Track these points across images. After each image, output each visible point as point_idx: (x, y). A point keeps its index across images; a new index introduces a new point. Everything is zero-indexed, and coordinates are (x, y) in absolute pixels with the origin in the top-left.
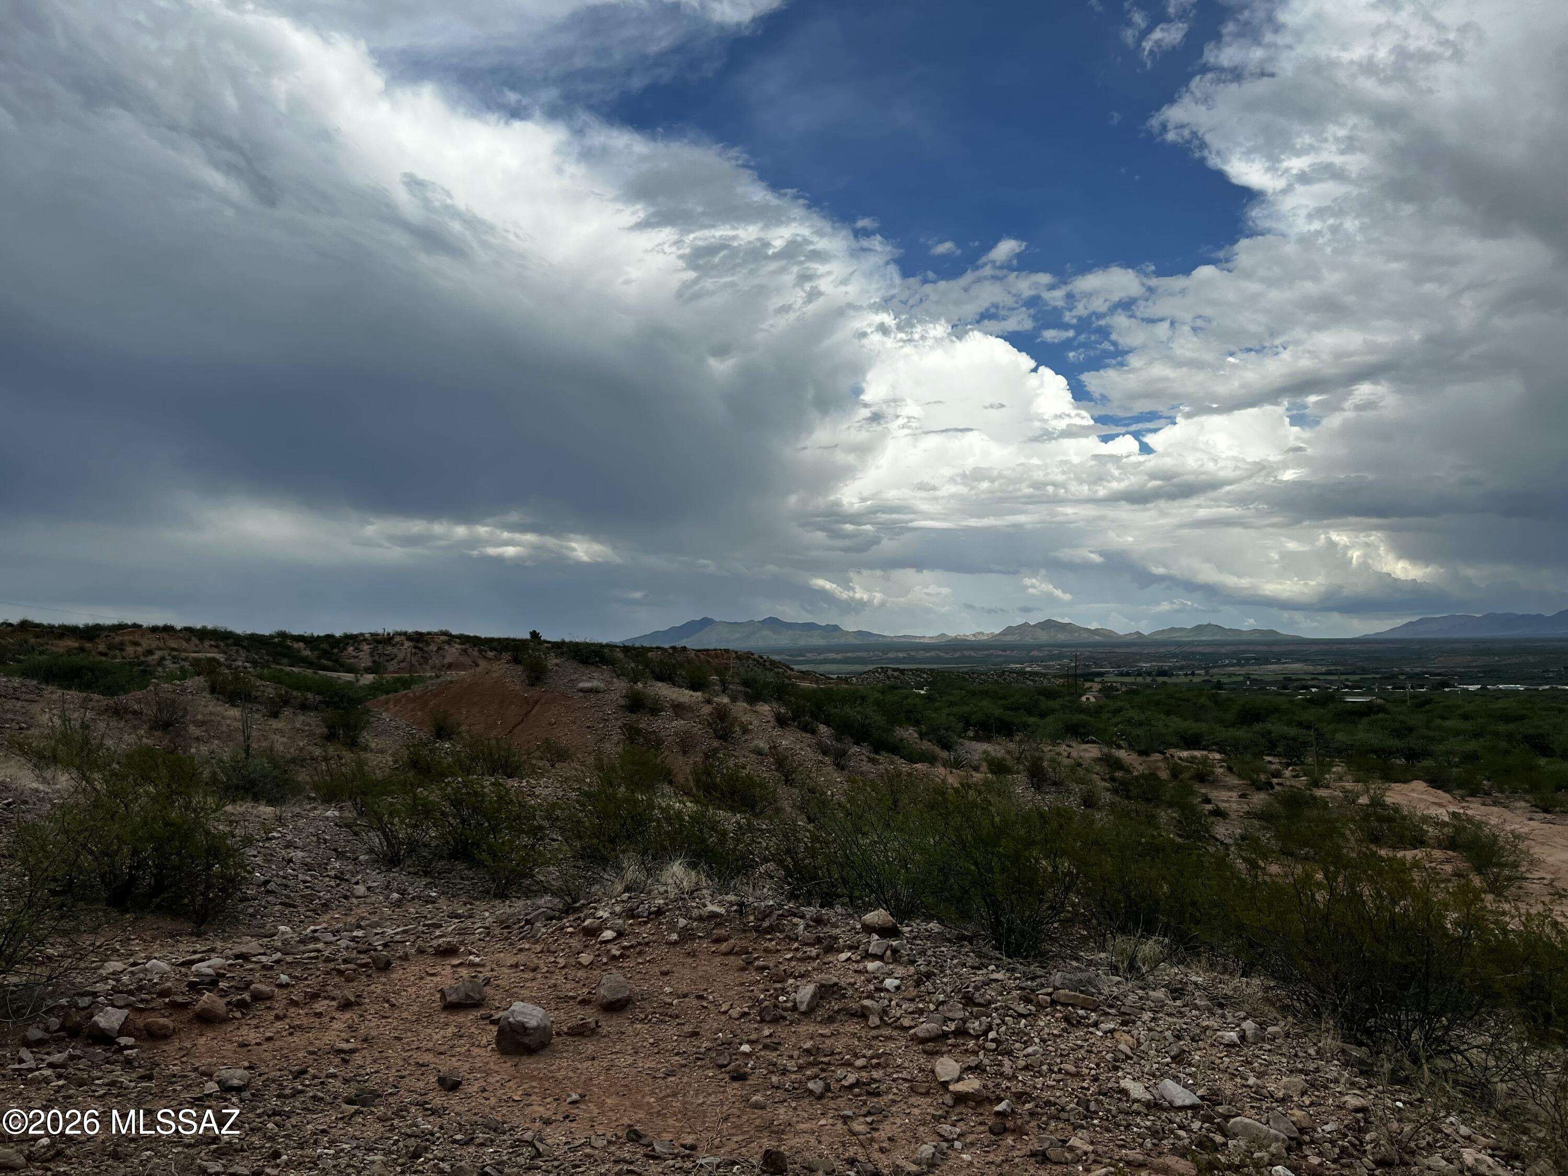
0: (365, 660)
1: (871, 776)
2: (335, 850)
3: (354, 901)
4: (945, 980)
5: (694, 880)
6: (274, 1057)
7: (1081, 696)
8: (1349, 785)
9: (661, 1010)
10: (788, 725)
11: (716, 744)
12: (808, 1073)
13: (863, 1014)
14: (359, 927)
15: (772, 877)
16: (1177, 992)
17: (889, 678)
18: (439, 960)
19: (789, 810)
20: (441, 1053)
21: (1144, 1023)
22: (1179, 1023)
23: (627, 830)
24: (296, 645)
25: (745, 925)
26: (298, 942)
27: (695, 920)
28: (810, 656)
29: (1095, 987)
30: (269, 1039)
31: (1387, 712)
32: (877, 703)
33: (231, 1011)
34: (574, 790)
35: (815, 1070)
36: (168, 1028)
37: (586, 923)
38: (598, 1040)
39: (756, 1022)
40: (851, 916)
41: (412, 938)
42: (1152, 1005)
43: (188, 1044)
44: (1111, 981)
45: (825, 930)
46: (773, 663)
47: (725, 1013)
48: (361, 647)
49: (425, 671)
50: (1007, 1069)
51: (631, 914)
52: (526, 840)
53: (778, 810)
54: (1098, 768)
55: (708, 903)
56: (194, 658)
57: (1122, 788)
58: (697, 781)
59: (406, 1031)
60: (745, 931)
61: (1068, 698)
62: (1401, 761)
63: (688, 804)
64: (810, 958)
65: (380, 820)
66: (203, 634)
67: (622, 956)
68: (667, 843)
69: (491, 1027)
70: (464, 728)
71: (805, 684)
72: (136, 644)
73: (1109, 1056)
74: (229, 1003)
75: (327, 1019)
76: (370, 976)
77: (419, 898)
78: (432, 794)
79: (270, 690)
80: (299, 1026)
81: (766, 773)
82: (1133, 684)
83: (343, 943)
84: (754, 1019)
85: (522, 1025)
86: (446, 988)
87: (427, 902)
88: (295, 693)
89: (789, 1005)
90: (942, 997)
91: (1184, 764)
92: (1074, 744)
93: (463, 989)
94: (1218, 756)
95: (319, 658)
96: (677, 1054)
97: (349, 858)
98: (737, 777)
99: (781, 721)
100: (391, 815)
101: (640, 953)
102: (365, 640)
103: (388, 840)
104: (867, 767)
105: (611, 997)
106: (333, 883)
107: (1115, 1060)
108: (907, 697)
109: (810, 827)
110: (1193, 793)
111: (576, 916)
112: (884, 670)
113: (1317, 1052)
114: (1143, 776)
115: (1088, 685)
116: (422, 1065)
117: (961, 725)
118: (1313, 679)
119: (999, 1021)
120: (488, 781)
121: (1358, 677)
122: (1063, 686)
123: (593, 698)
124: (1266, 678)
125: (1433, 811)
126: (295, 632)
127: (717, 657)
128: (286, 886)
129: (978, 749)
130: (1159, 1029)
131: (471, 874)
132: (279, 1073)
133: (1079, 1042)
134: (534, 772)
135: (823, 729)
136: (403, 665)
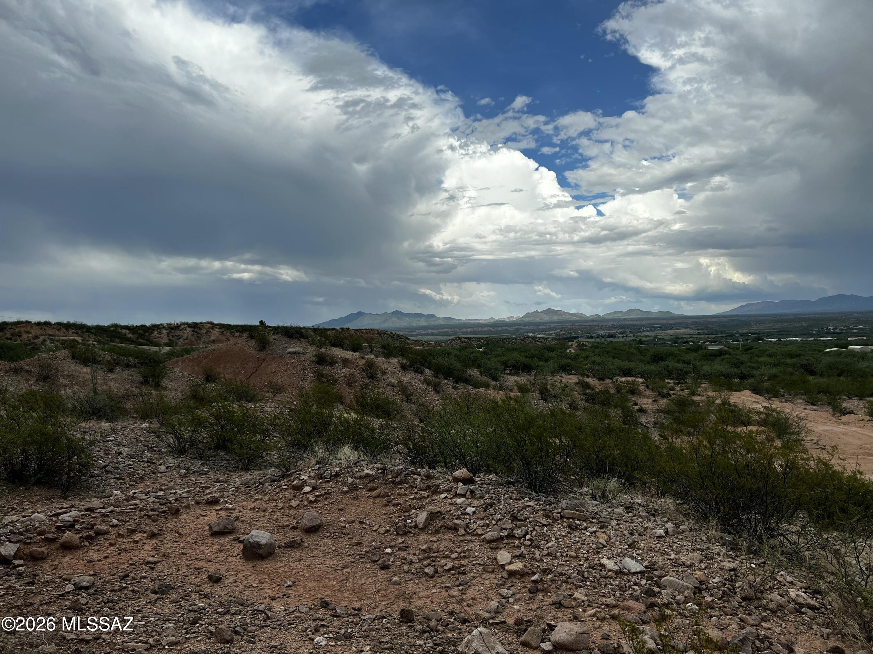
0: (165, 339)
1: (454, 396)
2: (147, 446)
3: (159, 475)
4: (501, 507)
5: (356, 456)
6: (109, 568)
7: (567, 349)
8: (711, 394)
9: (338, 531)
10: (407, 369)
11: (367, 381)
12: (425, 563)
13: (455, 528)
14: (161, 490)
15: (401, 453)
16: (629, 508)
17: (462, 343)
18: (208, 507)
19: (409, 416)
20: (209, 561)
21: (612, 527)
22: (632, 526)
23: (318, 430)
24: (123, 331)
25: (386, 481)
26: (125, 500)
27: (358, 478)
28: (419, 331)
29: (584, 507)
30: (106, 557)
31: (730, 354)
32: (456, 356)
33: (83, 542)
34: (287, 408)
35: (429, 561)
36: (44, 553)
37: (294, 483)
38: (302, 550)
39: (394, 535)
40: (446, 473)
41: (192, 495)
42: (616, 516)
43: (56, 562)
44: (593, 504)
45: (432, 481)
46: (398, 336)
47: (376, 531)
48: (162, 331)
49: (199, 344)
50: (537, 556)
51: (320, 477)
52: (259, 437)
53: (403, 416)
54: (577, 388)
55: (365, 469)
56: (63, 340)
57: (592, 399)
58: (357, 402)
59: (188, 549)
60: (386, 484)
61: (560, 351)
62: (737, 380)
63: (352, 414)
64: (424, 497)
65: (174, 428)
66: (68, 326)
67: (316, 501)
68: (340, 436)
69: (239, 544)
70: (222, 375)
71: (416, 347)
72: (28, 332)
73: (594, 546)
74: (81, 537)
75: (141, 544)
76: (167, 518)
77: (197, 472)
78: (204, 413)
79: (107, 356)
80: (124, 549)
81: (396, 396)
82: (594, 342)
83: (151, 499)
84: (393, 534)
85: (257, 543)
86: (212, 523)
87: (202, 474)
88: (122, 358)
89: (413, 524)
90: (499, 517)
91: (623, 385)
92: (564, 375)
93: (222, 523)
94: (641, 380)
95: (138, 338)
96: (349, 555)
97: (155, 451)
98: (380, 399)
99: (404, 368)
100: (180, 425)
101: (326, 499)
102: (164, 327)
103: (178, 440)
104: (451, 391)
105: (309, 525)
106: (146, 465)
107: (598, 548)
108: (473, 353)
109: (422, 424)
110: (628, 400)
111: (289, 479)
112: (460, 339)
113: (707, 539)
114: (601, 392)
115: (570, 343)
116: (198, 569)
117: (503, 367)
118: (690, 338)
119: (531, 529)
120: (236, 405)
121: (714, 336)
122: (557, 344)
123: (296, 358)
124: (665, 338)
125: (755, 406)
126: (123, 324)
127: (367, 333)
128: (118, 468)
129: (512, 380)
130: (621, 530)
131: (227, 457)
132: (111, 577)
133: (577, 539)
134: (263, 398)
135: (427, 371)
136: (186, 341)
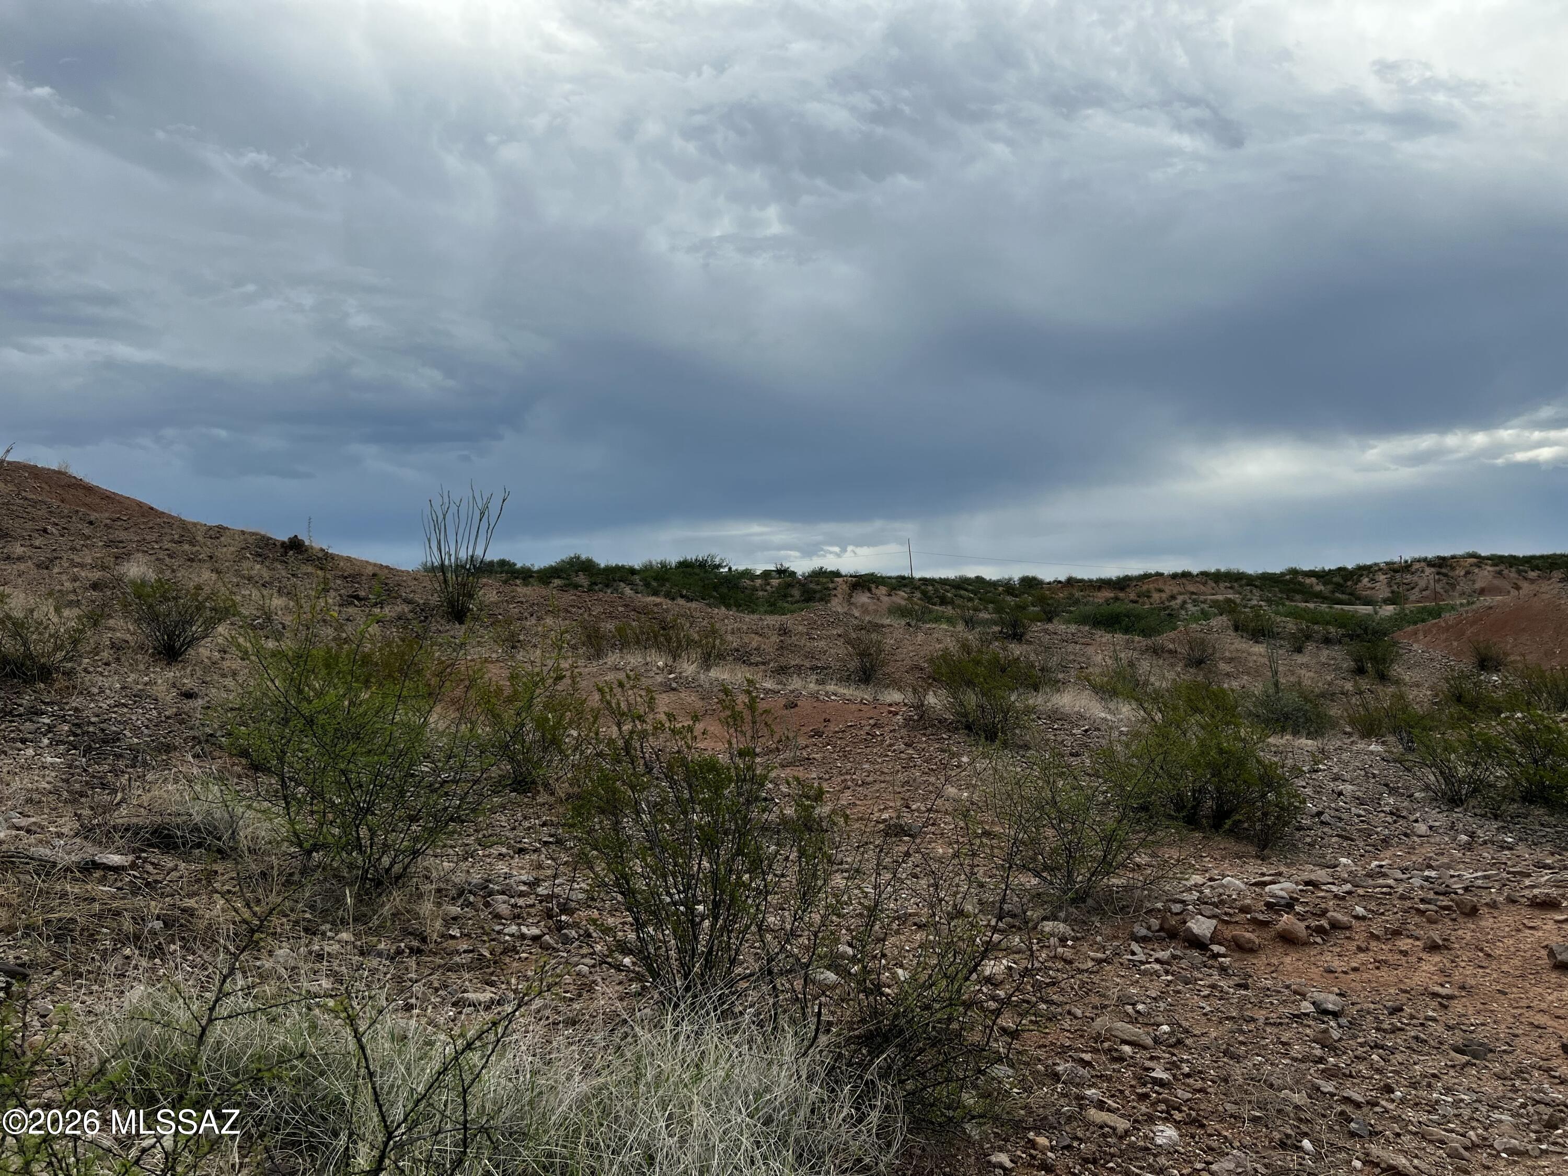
0: (1382, 590)
2: (1386, 785)
3: (1417, 839)
6: (1364, 989)
14: (1429, 867)
18: (1537, 913)
20: (1559, 1017)
24: (1308, 581)
26: (1365, 875)
33: (1312, 935)
36: (1254, 943)
41: (1497, 885)
43: (1275, 961)
48: (1376, 577)
49: (1453, 598)
56: (1212, 601)
59: (1510, 985)
65: (1434, 756)
66: (1218, 577)
70: (1512, 658)
72: (1161, 591)
74: (1308, 928)
75: (1413, 959)
76: (1455, 920)
77: (1492, 842)
78: (1491, 729)
79: (1290, 625)
80: (1385, 962)
83: (1416, 882)
86: (1552, 945)
87: (1503, 848)
88: (1316, 627)
95: (1333, 592)
97: (1403, 795)
100: (1447, 752)
102: (1380, 570)
103: (1446, 779)
106: (1389, 819)
116: (1538, 1027)
126: (1306, 568)
128: (1340, 819)
131: (1552, 821)
132: (1372, 1006)
136: (1426, 593)
